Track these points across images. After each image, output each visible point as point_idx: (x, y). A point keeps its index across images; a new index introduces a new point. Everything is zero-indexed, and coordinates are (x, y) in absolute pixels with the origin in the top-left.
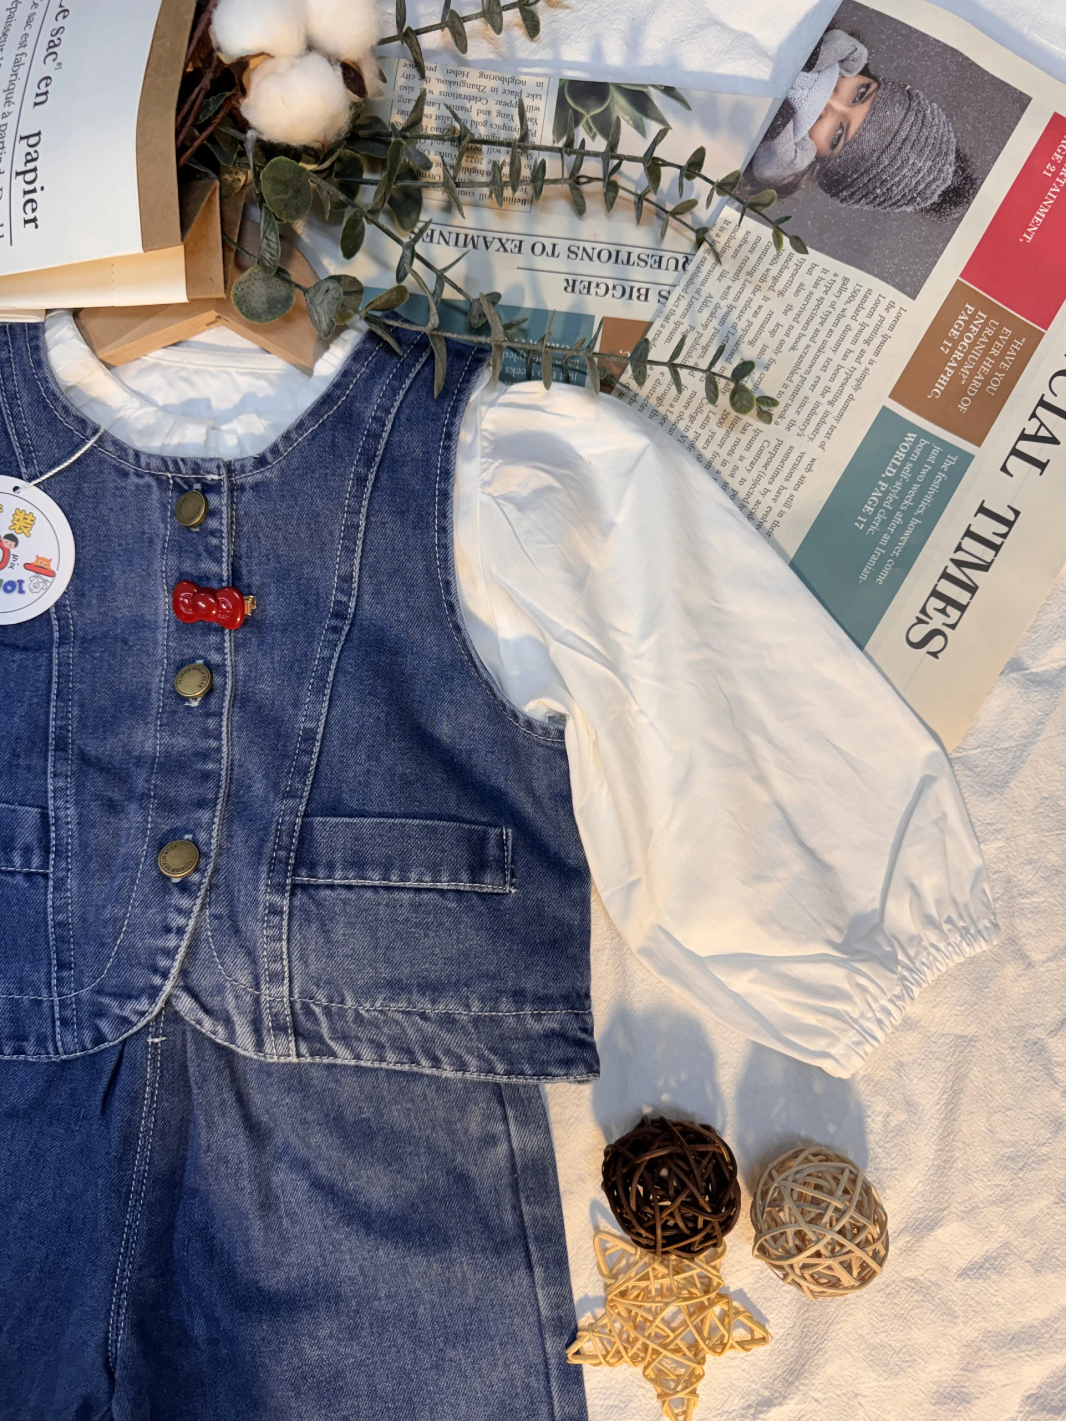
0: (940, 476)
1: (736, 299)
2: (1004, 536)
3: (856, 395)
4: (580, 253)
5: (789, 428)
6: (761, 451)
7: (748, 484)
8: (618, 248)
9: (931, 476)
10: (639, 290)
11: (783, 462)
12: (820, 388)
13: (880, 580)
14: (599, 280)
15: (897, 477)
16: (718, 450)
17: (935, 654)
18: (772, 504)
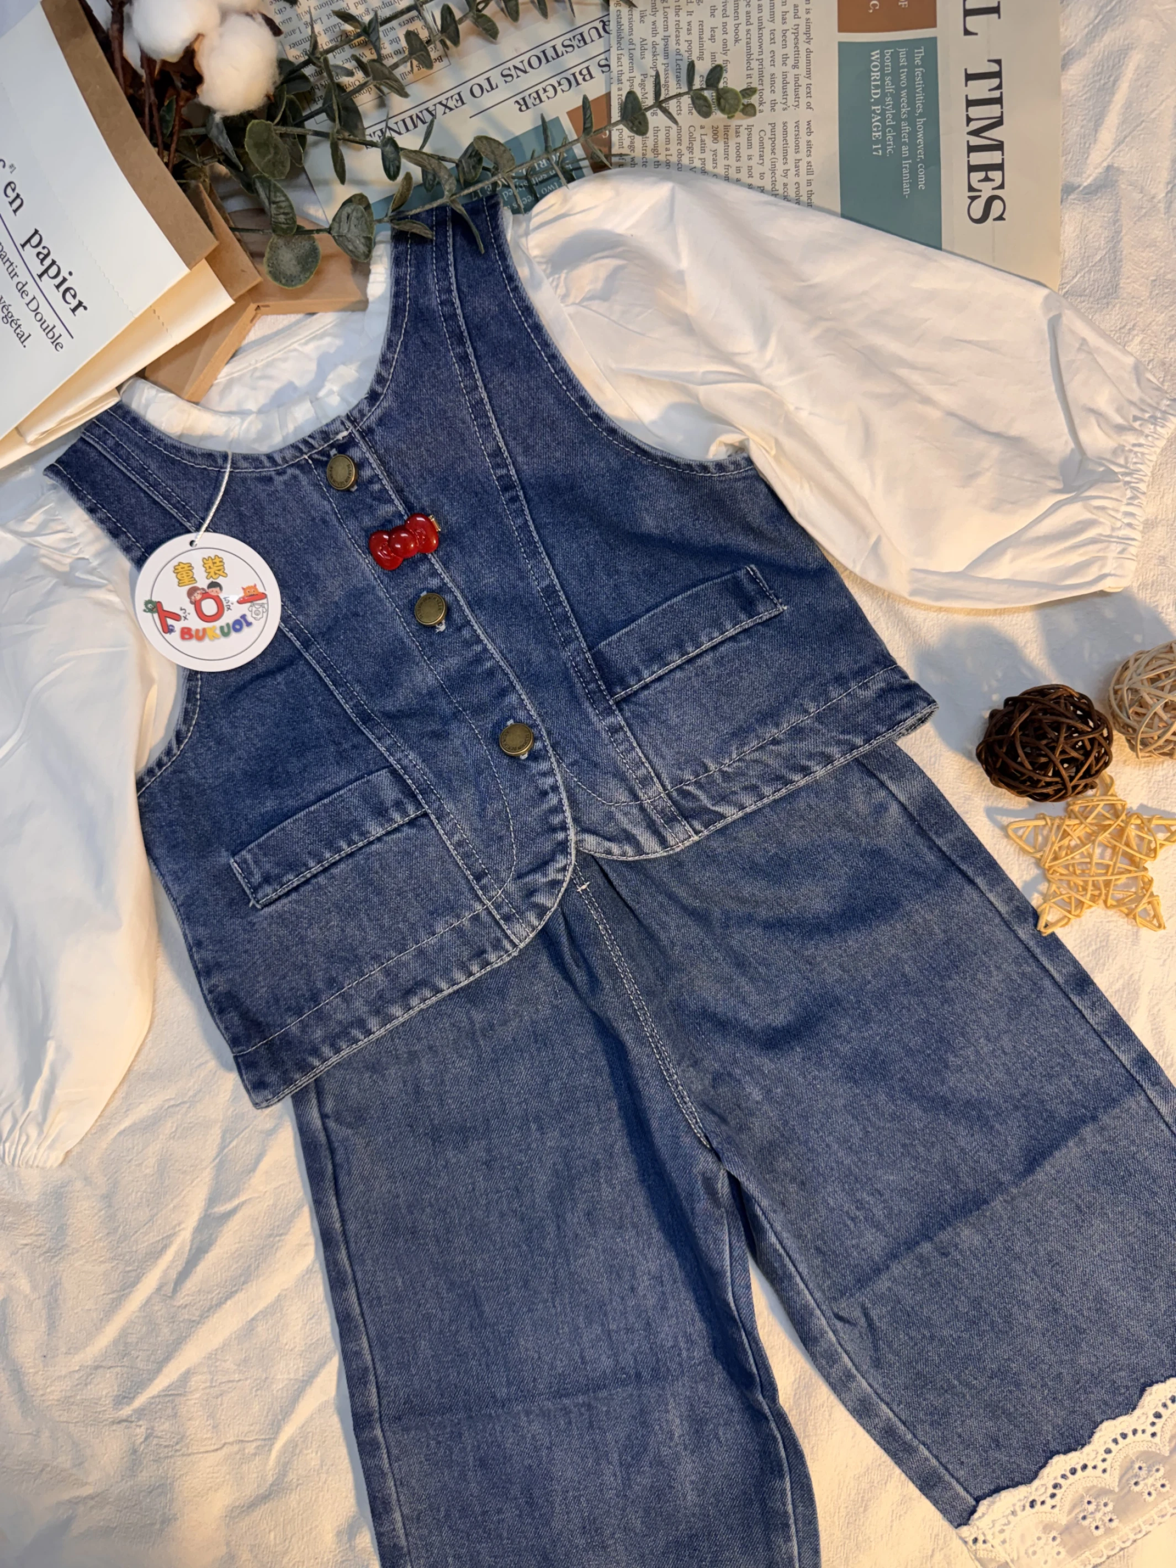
0: (918, 72)
1: (666, 29)
2: (999, 87)
3: (811, 47)
4: (513, 72)
5: (773, 109)
6: (761, 142)
7: (768, 175)
8: (542, 48)
9: (911, 77)
10: (581, 73)
11: (785, 139)
12: (778, 60)
13: (921, 186)
14: (544, 85)
15: (884, 94)
16: (727, 163)
17: (1001, 218)
18: (797, 179)
